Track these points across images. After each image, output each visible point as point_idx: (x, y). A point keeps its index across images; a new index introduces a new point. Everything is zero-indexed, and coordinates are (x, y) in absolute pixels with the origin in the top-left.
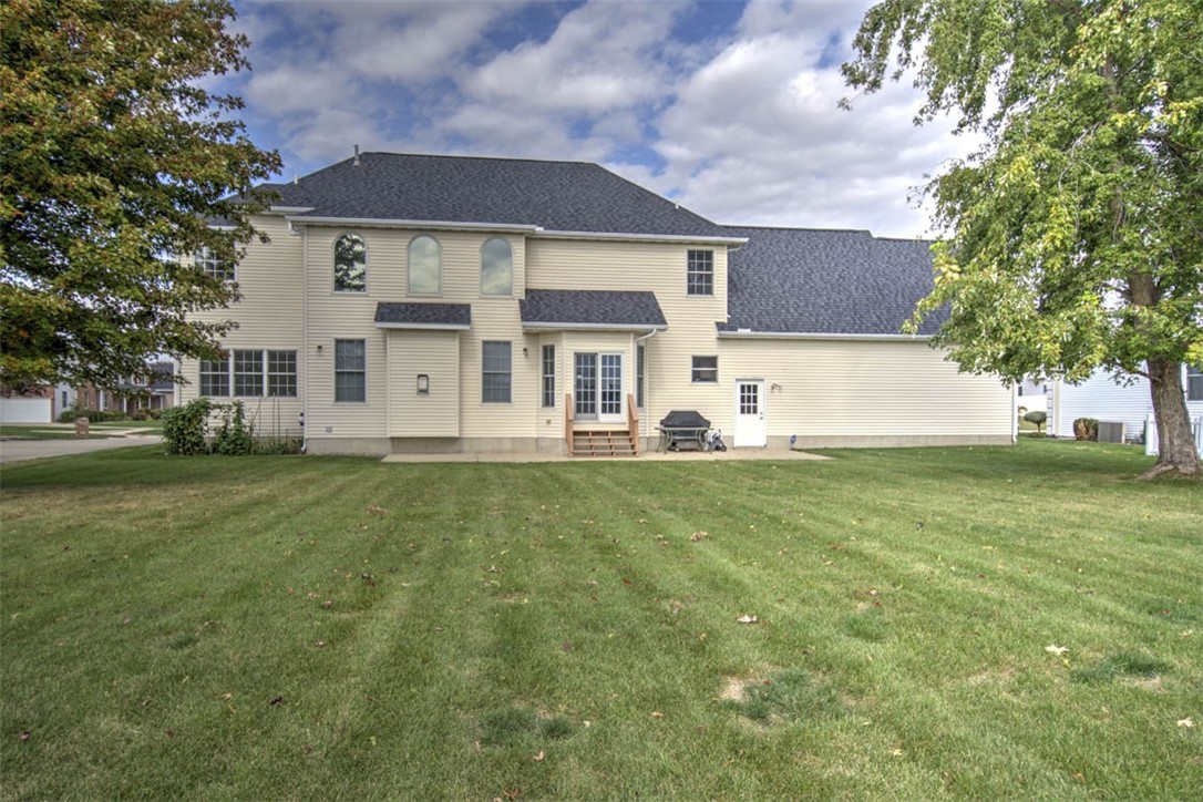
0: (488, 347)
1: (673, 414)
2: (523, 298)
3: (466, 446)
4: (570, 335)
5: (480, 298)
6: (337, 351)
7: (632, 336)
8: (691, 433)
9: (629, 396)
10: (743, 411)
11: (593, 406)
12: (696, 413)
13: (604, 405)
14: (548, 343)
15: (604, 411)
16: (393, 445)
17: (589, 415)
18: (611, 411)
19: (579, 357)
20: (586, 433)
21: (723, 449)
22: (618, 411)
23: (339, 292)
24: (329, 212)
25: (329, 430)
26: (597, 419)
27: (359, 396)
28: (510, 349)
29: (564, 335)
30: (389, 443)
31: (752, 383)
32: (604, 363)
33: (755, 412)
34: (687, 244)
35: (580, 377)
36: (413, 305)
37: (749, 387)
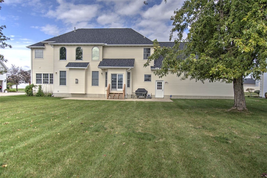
0: (93, 73)
1: (139, 89)
2: (102, 61)
3: (88, 96)
4: (110, 70)
5: (92, 61)
6: (60, 74)
7: (125, 70)
8: (142, 94)
9: (125, 85)
10: (158, 89)
11: (116, 87)
12: (144, 89)
13: (118, 87)
14: (106, 71)
15: (118, 88)
16: (72, 95)
17: (115, 89)
18: (120, 88)
19: (112, 75)
20: (113, 93)
21: (151, 98)
22: (122, 88)
23: (60, 60)
24: (58, 42)
25: (58, 91)
26: (116, 90)
27: (65, 84)
28: (98, 73)
29: (109, 70)
30: (71, 94)
31: (160, 82)
32: (118, 76)
33: (161, 89)
34: (143, 47)
35: (113, 80)
36: (76, 63)
37: (160, 83)
